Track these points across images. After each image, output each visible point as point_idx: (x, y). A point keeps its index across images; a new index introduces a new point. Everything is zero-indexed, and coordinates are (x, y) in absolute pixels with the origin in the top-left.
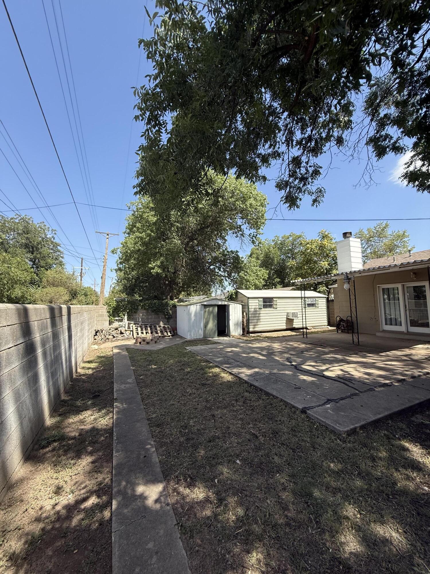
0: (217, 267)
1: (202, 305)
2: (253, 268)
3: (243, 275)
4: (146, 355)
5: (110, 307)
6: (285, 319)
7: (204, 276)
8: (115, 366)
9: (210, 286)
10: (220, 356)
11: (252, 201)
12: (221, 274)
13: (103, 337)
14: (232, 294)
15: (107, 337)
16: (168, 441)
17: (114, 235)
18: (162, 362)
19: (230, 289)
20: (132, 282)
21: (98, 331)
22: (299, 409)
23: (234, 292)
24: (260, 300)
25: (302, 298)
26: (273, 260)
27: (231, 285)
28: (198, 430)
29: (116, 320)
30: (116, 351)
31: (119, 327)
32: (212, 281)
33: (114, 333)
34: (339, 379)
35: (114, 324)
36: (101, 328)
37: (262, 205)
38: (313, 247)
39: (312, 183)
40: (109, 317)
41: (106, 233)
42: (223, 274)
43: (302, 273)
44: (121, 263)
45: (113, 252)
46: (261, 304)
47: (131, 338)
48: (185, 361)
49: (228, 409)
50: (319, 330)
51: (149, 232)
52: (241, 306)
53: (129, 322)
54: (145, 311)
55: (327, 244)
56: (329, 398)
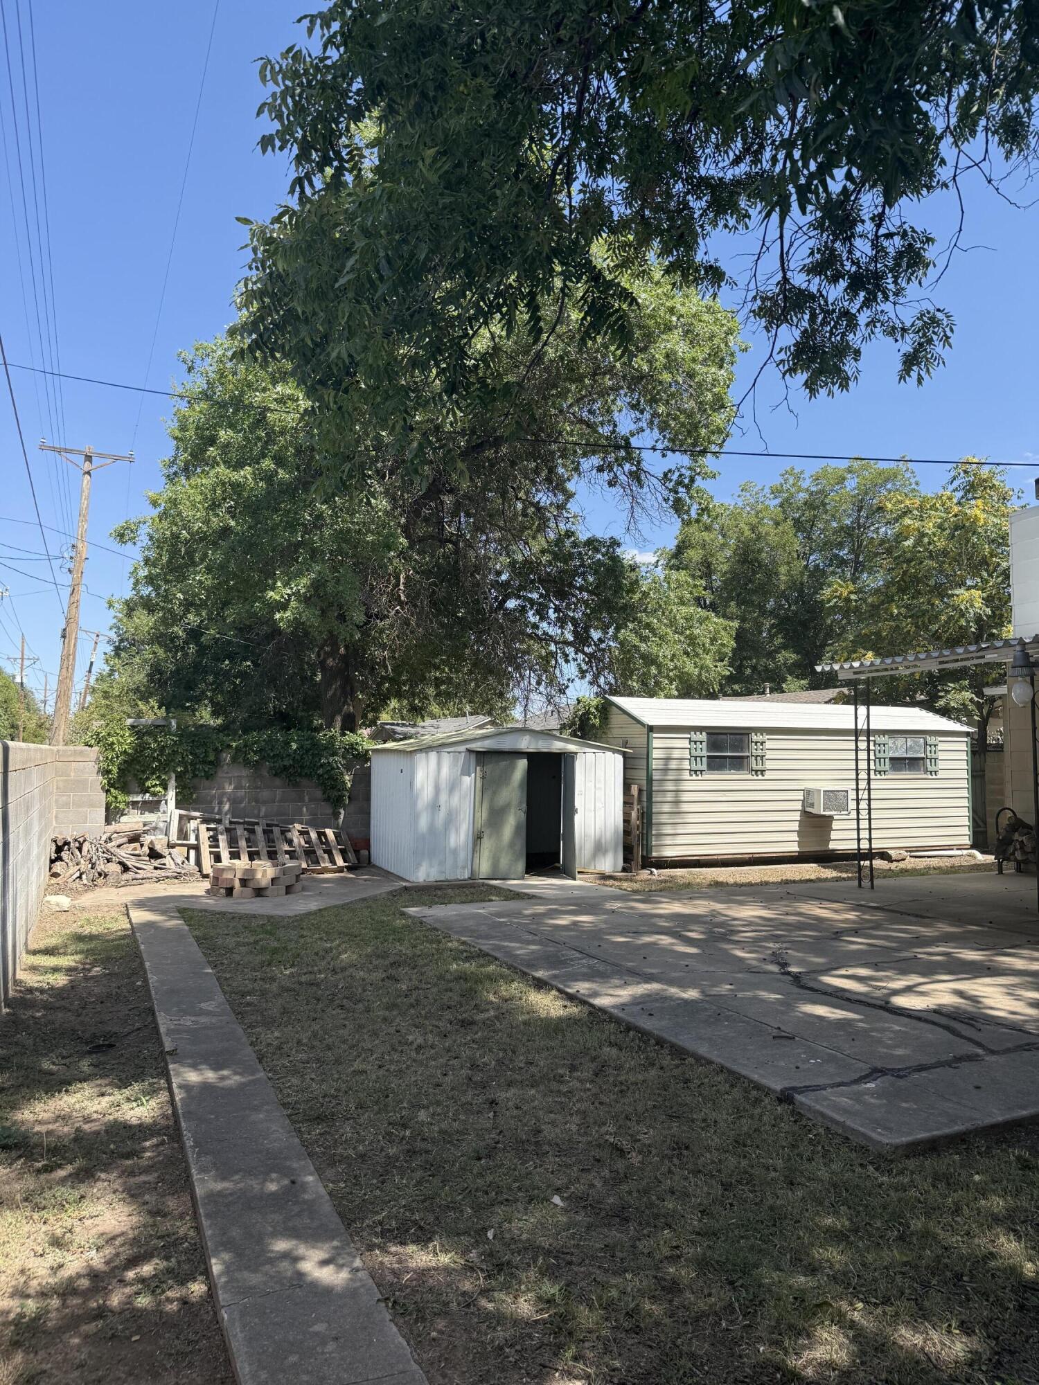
0: (531, 601)
1: (469, 751)
2: (674, 608)
3: (634, 640)
4: (253, 932)
5: (110, 754)
6: (797, 816)
7: (479, 641)
8: (147, 964)
9: (503, 677)
10: (531, 937)
11: (674, 342)
12: (545, 633)
13: (84, 866)
14: (587, 713)
15: (101, 867)
16: (351, 1152)
17: (116, 458)
18: (317, 954)
19: (581, 691)
20: (185, 655)
21: (67, 843)
22: (774, 1091)
23: (594, 703)
24: (695, 737)
25: (856, 733)
26: (771, 574)
27: (589, 677)
28: (441, 1132)
29: (134, 804)
30: (139, 916)
31: (146, 832)
32: (512, 659)
33: (125, 853)
34: (939, 1018)
35: (124, 819)
36: (76, 834)
37: (717, 358)
38: (929, 527)
39: (896, 294)
40: (108, 791)
41: (79, 452)
42: (554, 631)
43: (878, 634)
44: (150, 580)
45: (121, 535)
46: (698, 753)
47: (192, 875)
48: (400, 954)
49: (542, 1088)
50: (935, 862)
51: (267, 464)
52: (620, 758)
53: (183, 812)
54: (245, 772)
55: (982, 516)
56: (879, 1065)
